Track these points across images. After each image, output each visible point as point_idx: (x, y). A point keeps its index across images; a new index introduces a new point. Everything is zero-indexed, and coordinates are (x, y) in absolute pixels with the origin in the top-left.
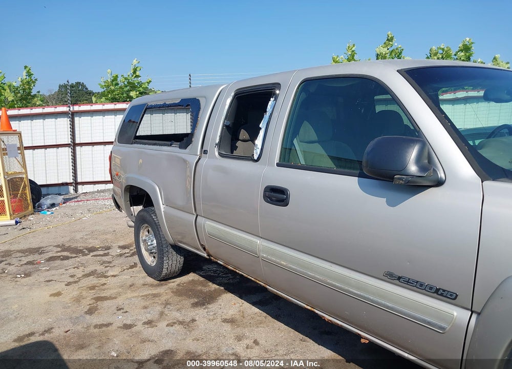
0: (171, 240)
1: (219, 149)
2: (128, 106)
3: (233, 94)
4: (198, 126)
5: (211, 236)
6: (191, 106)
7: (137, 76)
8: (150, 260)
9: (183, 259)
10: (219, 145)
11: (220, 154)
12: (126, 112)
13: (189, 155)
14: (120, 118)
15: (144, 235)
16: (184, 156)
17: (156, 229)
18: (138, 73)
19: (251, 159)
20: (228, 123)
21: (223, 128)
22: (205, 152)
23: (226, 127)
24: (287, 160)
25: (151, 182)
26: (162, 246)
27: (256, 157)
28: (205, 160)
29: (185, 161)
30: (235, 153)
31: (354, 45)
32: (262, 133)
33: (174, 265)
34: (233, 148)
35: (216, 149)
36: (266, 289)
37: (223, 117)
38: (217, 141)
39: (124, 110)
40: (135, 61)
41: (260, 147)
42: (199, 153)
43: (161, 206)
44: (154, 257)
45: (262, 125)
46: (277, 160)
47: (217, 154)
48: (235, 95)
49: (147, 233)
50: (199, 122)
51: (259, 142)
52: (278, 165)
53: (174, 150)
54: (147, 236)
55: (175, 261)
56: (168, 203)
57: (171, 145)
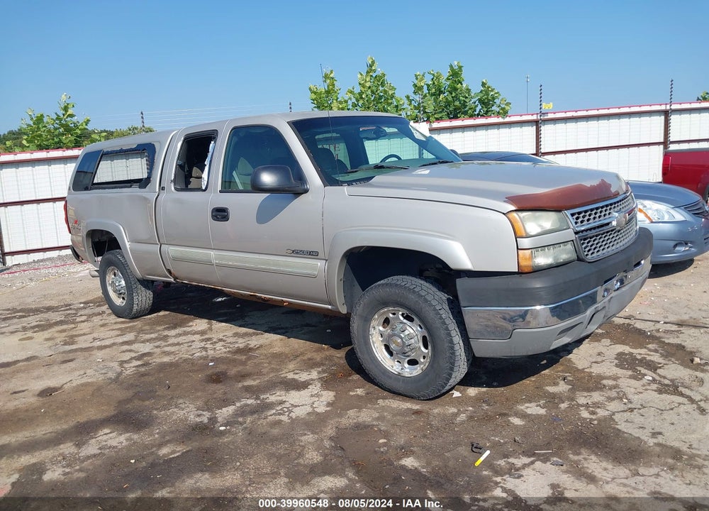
0: (139, 274)
1: (175, 185)
2: (81, 151)
3: (183, 138)
4: (155, 167)
5: (175, 259)
6: (147, 151)
7: (71, 116)
8: (118, 302)
9: (152, 296)
10: (175, 181)
11: (176, 189)
12: (80, 159)
13: (149, 193)
14: (71, 168)
15: (110, 278)
16: (144, 195)
17: (123, 268)
18: (70, 112)
19: (200, 189)
20: (180, 163)
21: (176, 167)
22: (163, 189)
23: (180, 167)
24: (228, 186)
25: (115, 223)
26: (131, 283)
27: (204, 188)
28: (163, 195)
29: (145, 199)
30: (189, 187)
31: (331, 72)
32: (207, 169)
33: (144, 301)
34: (187, 183)
35: (172, 184)
36: (223, 290)
37: (176, 158)
38: (173, 178)
39: (75, 157)
40: (63, 96)
41: (206, 179)
42: (157, 190)
43: (126, 243)
44: (123, 298)
45: (207, 162)
46: (219, 188)
47: (173, 188)
48: (185, 139)
49: (113, 276)
50: (156, 164)
51: (205, 175)
52: (220, 192)
53: (135, 190)
54: (113, 279)
55: (144, 298)
56: (132, 240)
57: (131, 187)
